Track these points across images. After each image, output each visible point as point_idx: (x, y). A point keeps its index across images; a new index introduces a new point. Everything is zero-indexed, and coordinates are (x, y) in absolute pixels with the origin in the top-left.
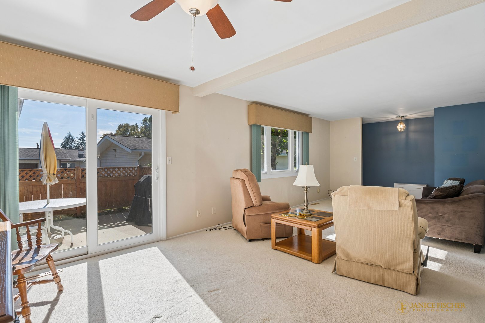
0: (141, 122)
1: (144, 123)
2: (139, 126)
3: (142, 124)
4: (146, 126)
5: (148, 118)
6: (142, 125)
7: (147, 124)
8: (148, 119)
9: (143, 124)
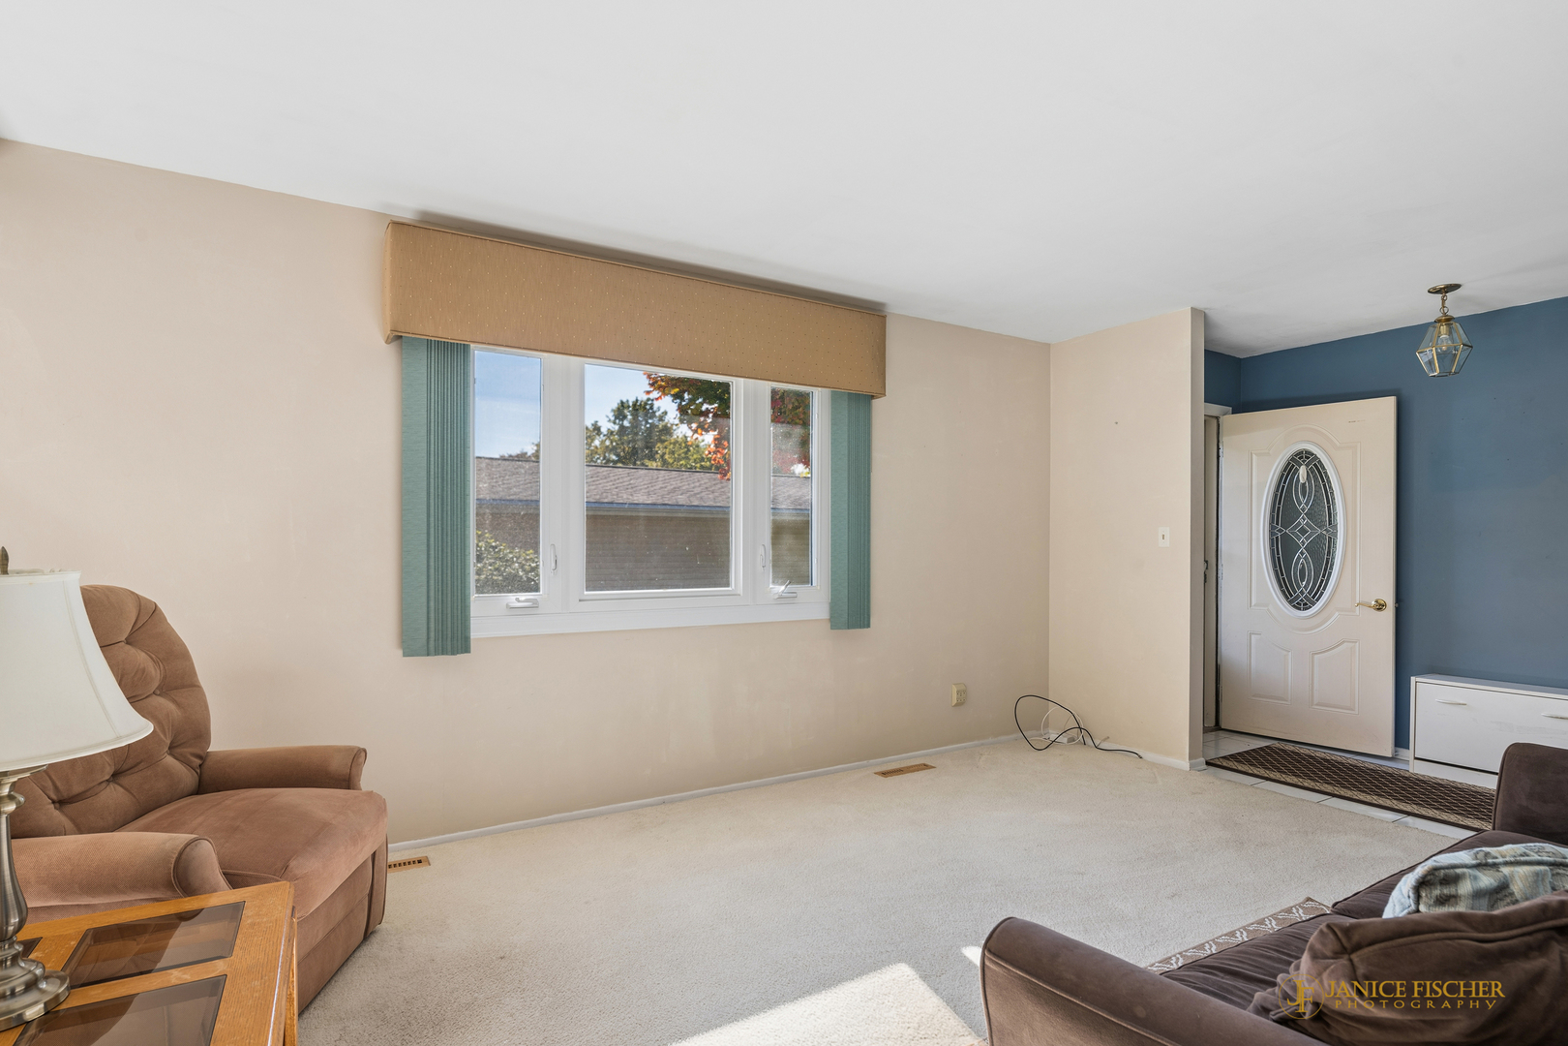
0: (607, 417)
1: (616, 418)
2: (604, 430)
3: (610, 421)
4: (622, 427)
5: (631, 404)
6: (612, 425)
7: (626, 423)
8: (629, 407)
9: (614, 423)
